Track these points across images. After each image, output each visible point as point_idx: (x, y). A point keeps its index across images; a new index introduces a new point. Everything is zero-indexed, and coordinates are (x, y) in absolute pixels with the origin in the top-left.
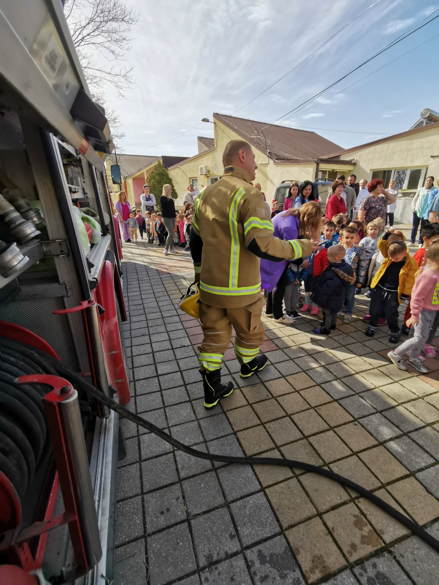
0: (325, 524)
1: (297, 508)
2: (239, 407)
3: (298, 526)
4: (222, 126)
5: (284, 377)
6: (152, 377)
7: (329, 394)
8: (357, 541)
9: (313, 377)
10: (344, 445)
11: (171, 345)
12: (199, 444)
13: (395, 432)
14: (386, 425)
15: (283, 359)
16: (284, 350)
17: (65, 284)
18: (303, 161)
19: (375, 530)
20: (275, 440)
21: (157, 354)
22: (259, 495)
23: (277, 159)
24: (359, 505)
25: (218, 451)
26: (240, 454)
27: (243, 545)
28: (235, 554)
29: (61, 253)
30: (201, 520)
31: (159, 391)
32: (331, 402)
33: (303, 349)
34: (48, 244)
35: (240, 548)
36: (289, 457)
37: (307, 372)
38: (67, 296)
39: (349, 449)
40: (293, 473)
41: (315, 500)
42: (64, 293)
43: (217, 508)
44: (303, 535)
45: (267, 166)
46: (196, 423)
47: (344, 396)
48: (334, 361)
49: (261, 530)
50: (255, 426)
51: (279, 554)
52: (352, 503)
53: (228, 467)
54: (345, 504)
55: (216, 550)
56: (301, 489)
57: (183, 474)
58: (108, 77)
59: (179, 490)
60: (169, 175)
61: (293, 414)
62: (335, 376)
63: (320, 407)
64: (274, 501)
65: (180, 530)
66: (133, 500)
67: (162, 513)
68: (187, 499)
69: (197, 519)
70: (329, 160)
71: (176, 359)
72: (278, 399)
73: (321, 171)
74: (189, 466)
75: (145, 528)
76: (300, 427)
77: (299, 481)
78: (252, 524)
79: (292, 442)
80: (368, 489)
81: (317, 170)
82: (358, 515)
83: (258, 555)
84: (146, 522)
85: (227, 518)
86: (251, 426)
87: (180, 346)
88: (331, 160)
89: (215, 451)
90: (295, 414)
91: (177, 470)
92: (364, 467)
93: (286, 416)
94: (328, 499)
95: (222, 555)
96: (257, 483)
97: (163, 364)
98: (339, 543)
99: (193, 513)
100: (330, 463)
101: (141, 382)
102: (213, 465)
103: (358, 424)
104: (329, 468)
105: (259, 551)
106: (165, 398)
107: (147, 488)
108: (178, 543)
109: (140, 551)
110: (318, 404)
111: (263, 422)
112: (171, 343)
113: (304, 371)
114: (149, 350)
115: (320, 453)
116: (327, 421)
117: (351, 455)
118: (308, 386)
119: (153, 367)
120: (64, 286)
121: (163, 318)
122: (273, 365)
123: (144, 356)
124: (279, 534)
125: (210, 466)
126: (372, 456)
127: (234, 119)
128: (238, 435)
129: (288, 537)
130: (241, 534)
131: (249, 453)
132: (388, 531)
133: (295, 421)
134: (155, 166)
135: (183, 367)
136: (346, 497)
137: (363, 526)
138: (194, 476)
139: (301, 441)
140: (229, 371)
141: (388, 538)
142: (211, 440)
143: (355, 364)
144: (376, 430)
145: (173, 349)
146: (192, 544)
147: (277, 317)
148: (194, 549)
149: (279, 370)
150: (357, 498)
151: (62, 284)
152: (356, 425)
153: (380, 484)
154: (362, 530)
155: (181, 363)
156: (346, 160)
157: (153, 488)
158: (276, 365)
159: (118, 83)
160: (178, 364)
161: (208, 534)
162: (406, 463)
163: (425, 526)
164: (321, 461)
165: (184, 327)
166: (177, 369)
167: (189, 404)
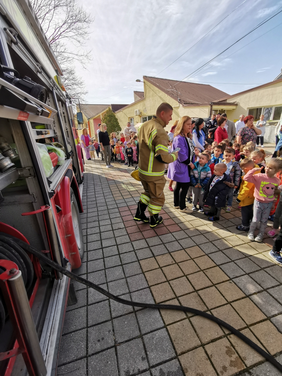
0: (206, 352)
1: (188, 340)
2: (153, 270)
3: (187, 353)
4: (149, 84)
5: (184, 249)
6: (99, 249)
7: (213, 261)
8: (227, 364)
9: (203, 250)
10: (222, 297)
11: (112, 228)
12: (126, 294)
13: (258, 288)
14: (251, 283)
15: (184, 237)
16: (185, 230)
17: (33, 194)
18: (202, 105)
19: (240, 357)
20: (175, 292)
21: (103, 233)
22: (162, 330)
23: (185, 104)
24: (230, 339)
25: (138, 300)
26: (152, 302)
27: (150, 365)
28: (145, 371)
29: (30, 176)
30: (124, 347)
31: (102, 258)
32: (215, 266)
33: (198, 230)
34: (21, 170)
35: (148, 367)
36: (185, 304)
37: (199, 246)
38: (35, 202)
39: (225, 300)
40: (187, 315)
41: (200, 335)
42: (33, 200)
43: (135, 338)
44: (191, 359)
45: (179, 109)
46: (124, 280)
47: (224, 263)
48: (218, 238)
49: (163, 355)
50: (163, 282)
51: (174, 372)
52: (226, 337)
53: (143, 310)
54: (221, 339)
55: (132, 368)
56: (191, 327)
57: (114, 315)
58: (76, 57)
59: (111, 325)
60: (116, 116)
61: (189, 275)
62: (218, 249)
63: (207, 270)
64: (172, 335)
65: (110, 353)
66: (81, 331)
67: (99, 341)
68: (115, 332)
69: (121, 346)
70: (219, 103)
71: (115, 237)
72: (179, 264)
73: (214, 110)
74: (118, 309)
75: (87, 351)
76: (193, 284)
77: (190, 321)
78: (157, 351)
79: (187, 294)
80: (237, 329)
81: (211, 110)
82: (229, 347)
83: (160, 372)
84: (88, 347)
85: (141, 346)
86: (160, 282)
87: (118, 228)
88: (221, 103)
89: (136, 299)
90: (190, 274)
91: (110, 312)
92: (235, 313)
93: (183, 276)
94: (209, 334)
95: (136, 371)
96: (162, 321)
97: (106, 240)
98: (215, 366)
99: (119, 342)
100: (212, 309)
101: (91, 252)
102: (134, 309)
103: (232, 282)
104: (211, 312)
105: (161, 369)
106: (106, 263)
107: (90, 323)
108: (108, 362)
109: (83, 366)
110: (206, 268)
111: (168, 280)
112: (112, 226)
113: (198, 245)
114: (98, 231)
115: (205, 302)
116: (211, 280)
117: (226, 304)
118: (200, 256)
119: (99, 242)
120: (33, 196)
121: (108, 209)
122: (177, 241)
123: (94, 235)
124: (175, 358)
125: (132, 310)
126: (241, 305)
127: (157, 79)
128: (151, 289)
129: (180, 360)
130: (149, 357)
131: (158, 301)
132: (249, 358)
133: (190, 279)
134: (107, 111)
135: (118, 243)
136: (221, 333)
137: (232, 354)
138: (121, 316)
139: (193, 293)
140: (148, 245)
141: (249, 363)
142: (134, 292)
143: (232, 241)
144: (244, 286)
145: (113, 230)
146: (117, 363)
147: (182, 209)
148: (118, 366)
149: (181, 244)
150: (229, 334)
151: (31, 195)
152: (231, 283)
153: (246, 326)
154: (231, 357)
155: (118, 239)
156: (230, 102)
157: (94, 323)
158: (179, 241)
159: (82, 60)
160: (116, 240)
161: (127, 357)
162: (264, 311)
163: (276, 355)
164: (206, 308)
165: (121, 216)
166: (115, 243)
167: (121, 267)
